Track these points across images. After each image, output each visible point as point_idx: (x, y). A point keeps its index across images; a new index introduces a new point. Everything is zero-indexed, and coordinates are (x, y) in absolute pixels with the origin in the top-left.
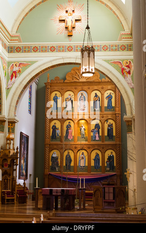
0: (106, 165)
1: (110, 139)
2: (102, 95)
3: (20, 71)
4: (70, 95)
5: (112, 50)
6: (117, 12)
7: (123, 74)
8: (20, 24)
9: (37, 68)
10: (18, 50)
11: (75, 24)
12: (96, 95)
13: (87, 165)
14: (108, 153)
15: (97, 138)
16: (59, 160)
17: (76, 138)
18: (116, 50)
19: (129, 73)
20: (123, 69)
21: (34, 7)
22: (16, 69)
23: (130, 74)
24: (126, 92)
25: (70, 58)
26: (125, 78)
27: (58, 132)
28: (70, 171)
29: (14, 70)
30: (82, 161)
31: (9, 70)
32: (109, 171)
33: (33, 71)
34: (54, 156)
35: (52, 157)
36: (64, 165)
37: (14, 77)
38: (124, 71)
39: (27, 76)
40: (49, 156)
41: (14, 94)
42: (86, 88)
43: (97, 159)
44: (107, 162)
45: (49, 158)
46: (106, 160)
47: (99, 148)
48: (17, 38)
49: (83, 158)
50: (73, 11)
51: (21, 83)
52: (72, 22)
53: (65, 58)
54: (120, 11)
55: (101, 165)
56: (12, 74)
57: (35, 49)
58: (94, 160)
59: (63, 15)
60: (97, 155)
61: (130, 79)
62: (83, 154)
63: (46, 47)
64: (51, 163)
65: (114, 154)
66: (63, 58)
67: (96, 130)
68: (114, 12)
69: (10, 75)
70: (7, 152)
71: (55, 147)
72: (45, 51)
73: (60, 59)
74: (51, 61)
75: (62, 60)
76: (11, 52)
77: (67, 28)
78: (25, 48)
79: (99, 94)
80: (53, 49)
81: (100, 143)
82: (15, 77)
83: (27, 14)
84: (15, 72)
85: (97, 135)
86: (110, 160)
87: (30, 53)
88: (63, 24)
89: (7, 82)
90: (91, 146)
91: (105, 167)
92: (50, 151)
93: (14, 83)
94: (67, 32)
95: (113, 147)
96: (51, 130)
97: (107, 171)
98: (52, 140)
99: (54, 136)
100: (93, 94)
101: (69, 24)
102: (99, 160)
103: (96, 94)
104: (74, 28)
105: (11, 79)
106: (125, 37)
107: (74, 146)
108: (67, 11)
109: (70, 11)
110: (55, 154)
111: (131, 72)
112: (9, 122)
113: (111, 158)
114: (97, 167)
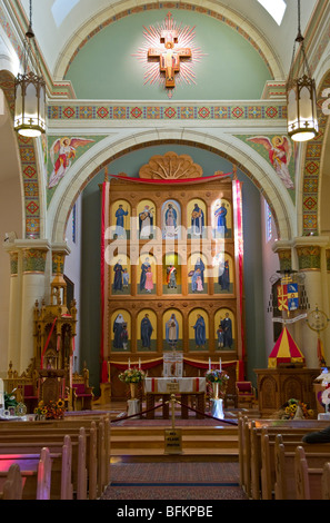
0: (217, 337)
1: (223, 288)
2: (208, 207)
3: (72, 154)
4: (147, 207)
5: (252, 117)
6: (260, 43)
7: (273, 161)
8: (70, 63)
9: (106, 149)
10: (69, 113)
11: (178, 65)
12: (197, 208)
13: (181, 337)
14: (221, 315)
15: (200, 288)
16: (129, 329)
17: (161, 288)
18: (257, 117)
19: (284, 159)
20: (272, 153)
21: (97, 30)
22: (65, 150)
23: (285, 162)
24: (279, 196)
25: (171, 130)
26: (275, 170)
27: (126, 276)
28: (150, 349)
29: (62, 152)
30: (172, 330)
31: (52, 153)
32: (222, 348)
33: (98, 155)
34: (119, 321)
35: (116, 324)
36: (139, 337)
37: (62, 166)
38: (274, 157)
39: (88, 163)
40: (109, 321)
41: (63, 199)
42: (177, 194)
43: (199, 327)
44: (219, 331)
45: (109, 325)
46: (217, 328)
47: (203, 306)
48: (67, 91)
49: (173, 325)
50: (176, 39)
51: (76, 177)
52: (174, 62)
53: (162, 131)
54: (265, 40)
55: (207, 337)
56: (58, 161)
57: (103, 113)
58: (195, 328)
59: (156, 47)
60: (201, 319)
61: (286, 171)
62: (173, 317)
63: (122, 109)
64: (113, 334)
65: (231, 316)
66: (157, 131)
67: (198, 272)
68: (254, 43)
69: (53, 161)
70: (55, 311)
71: (121, 304)
72: (122, 117)
73: (152, 132)
74: (134, 136)
75: (155, 134)
76: (54, 116)
77: (163, 72)
78: (83, 109)
79: (201, 205)
80: (136, 113)
81: (206, 296)
82: (65, 166)
83: (84, 42)
84: (63, 156)
85: (200, 282)
86: (223, 328)
87: (93, 120)
88: (156, 65)
89: (49, 176)
90: (188, 302)
91: (216, 341)
92: (111, 313)
93: (62, 177)
94: (163, 80)
95: (229, 304)
96: (113, 273)
97: (219, 348)
98: (114, 293)
99: (118, 285)
100: (190, 207)
101: (168, 65)
102: (204, 328)
103: (196, 205)
104: (177, 72)
105: (57, 169)
106: (274, 91)
107: (157, 302)
108: (163, 40)
109: (169, 39)
110: (122, 317)
111: (288, 158)
112: (53, 253)
113: (225, 325)
114: (199, 341)
